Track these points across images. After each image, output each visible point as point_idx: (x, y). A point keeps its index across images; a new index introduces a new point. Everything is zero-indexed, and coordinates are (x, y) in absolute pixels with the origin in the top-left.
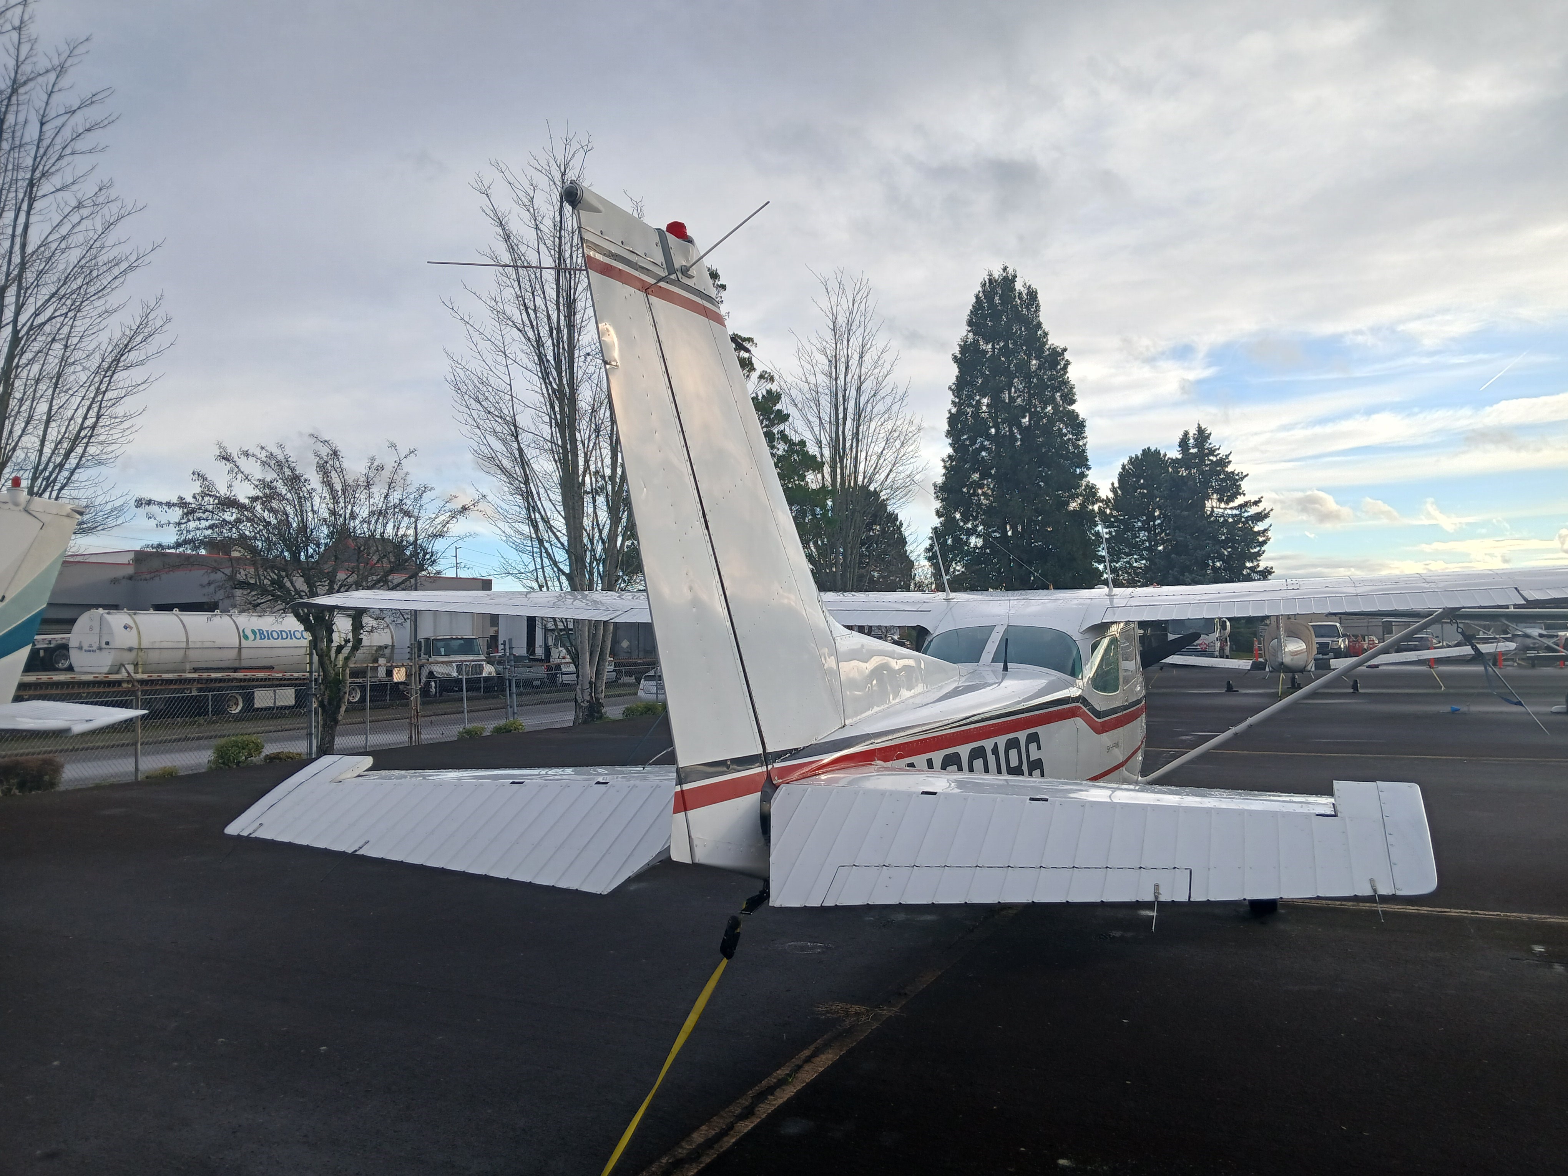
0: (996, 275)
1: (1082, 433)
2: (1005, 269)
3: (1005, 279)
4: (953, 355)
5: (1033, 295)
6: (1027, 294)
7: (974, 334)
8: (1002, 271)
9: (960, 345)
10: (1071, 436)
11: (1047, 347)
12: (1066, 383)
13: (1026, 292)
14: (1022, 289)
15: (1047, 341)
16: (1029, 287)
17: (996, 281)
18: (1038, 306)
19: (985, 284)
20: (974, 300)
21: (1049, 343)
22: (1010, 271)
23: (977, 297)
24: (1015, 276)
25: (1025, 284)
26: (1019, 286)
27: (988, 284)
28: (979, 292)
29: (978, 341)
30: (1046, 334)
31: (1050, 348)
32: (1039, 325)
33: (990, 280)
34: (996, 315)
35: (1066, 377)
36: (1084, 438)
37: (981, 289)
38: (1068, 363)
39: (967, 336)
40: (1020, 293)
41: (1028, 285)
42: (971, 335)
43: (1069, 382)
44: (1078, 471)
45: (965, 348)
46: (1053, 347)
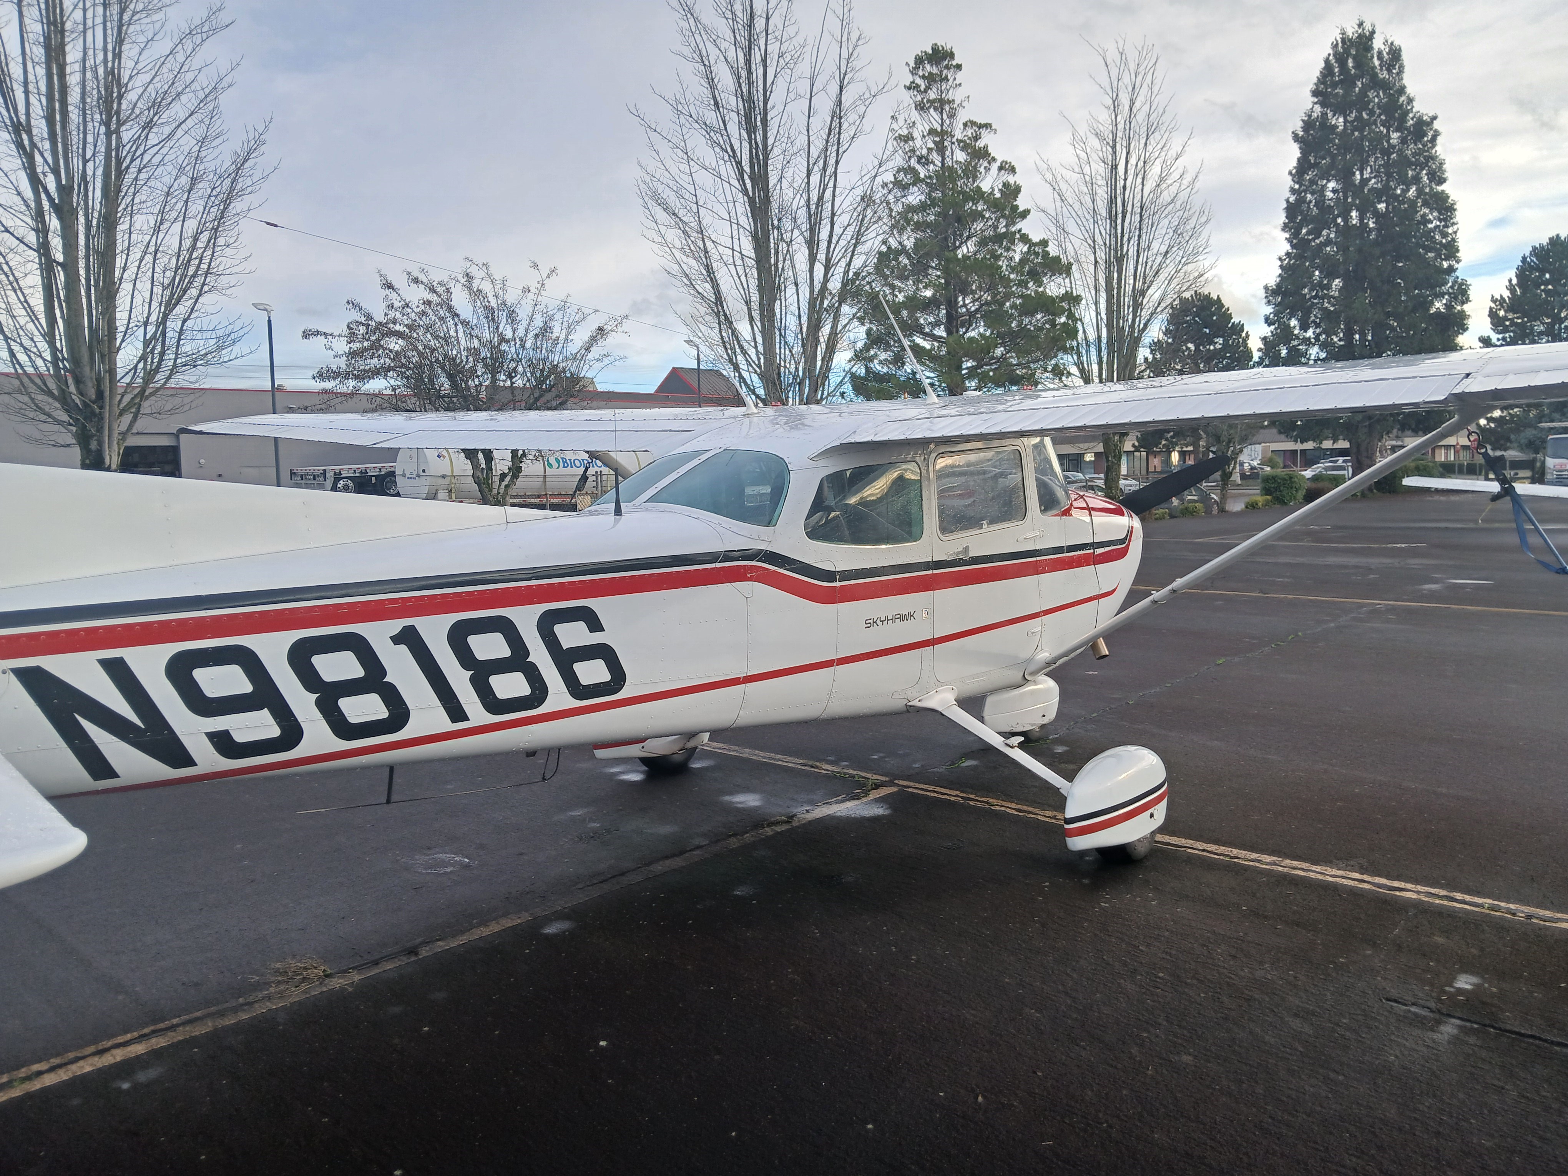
0: (1350, 32)
1: (1452, 219)
2: (1360, 25)
3: (1360, 36)
4: (1293, 133)
5: (1395, 54)
6: (1388, 54)
7: (1322, 107)
8: (1356, 27)
9: (1303, 121)
10: (1438, 223)
11: (1411, 115)
12: (1433, 158)
13: (1387, 50)
14: (1383, 47)
15: (1412, 109)
16: (1392, 44)
17: (1350, 40)
18: (1402, 67)
19: (1337, 44)
20: (1323, 65)
21: (1414, 110)
22: (1368, 27)
23: (1327, 61)
24: (1373, 32)
25: (1387, 41)
26: (1378, 44)
27: (1340, 45)
28: (1329, 55)
29: (1327, 114)
30: (1410, 100)
31: (1414, 117)
32: (1402, 90)
33: (1343, 40)
34: (1348, 81)
35: (1434, 151)
36: (1453, 224)
37: (1331, 52)
38: (1437, 134)
39: (1312, 109)
40: (1380, 53)
41: (1389, 42)
42: (1318, 109)
43: (1437, 157)
44: (1445, 265)
45: (1308, 125)
46: (1418, 115)
